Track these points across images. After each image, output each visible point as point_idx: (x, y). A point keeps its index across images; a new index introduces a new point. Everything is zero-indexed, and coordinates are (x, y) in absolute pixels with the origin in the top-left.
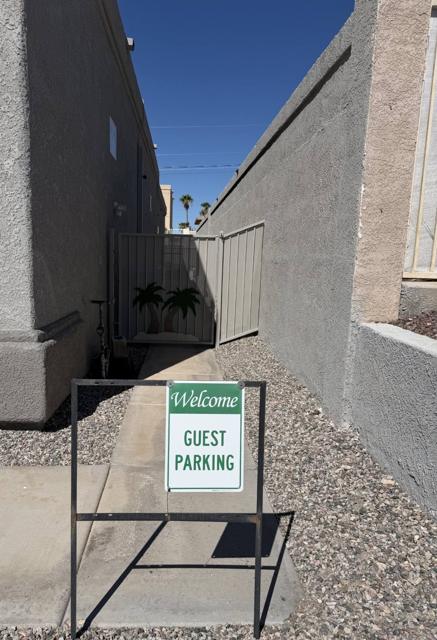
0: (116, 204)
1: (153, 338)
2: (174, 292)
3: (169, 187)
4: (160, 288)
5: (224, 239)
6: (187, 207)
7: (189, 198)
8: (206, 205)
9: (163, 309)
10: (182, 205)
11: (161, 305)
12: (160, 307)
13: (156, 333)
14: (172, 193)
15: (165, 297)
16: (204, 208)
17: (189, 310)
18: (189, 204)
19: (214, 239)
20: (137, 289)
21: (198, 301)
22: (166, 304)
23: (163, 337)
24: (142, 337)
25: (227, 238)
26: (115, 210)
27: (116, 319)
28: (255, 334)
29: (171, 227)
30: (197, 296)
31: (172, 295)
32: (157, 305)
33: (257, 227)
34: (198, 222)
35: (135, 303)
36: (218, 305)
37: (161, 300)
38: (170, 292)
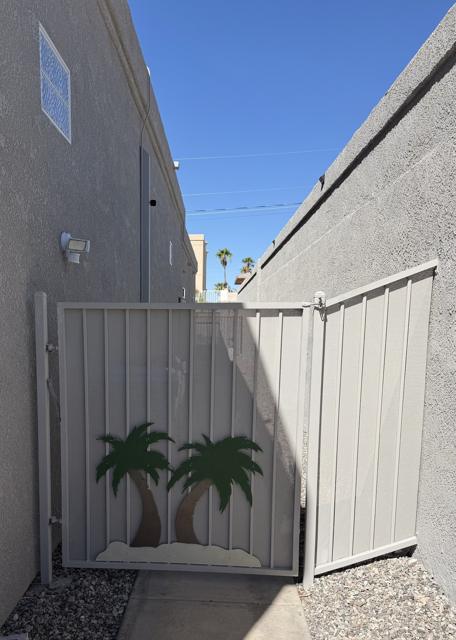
0: (66, 237)
1: (146, 556)
2: (196, 446)
3: (201, 237)
4: (164, 436)
5: (325, 311)
6: (224, 263)
7: (227, 253)
8: (249, 261)
9: (169, 486)
10: (219, 261)
11: (165, 476)
12: (162, 482)
13: (155, 544)
14: (205, 244)
15: (174, 457)
16: (246, 265)
17: (235, 488)
18: (228, 259)
19: (299, 312)
20: (106, 439)
21: (257, 469)
22: (177, 475)
23: (171, 553)
24: (120, 554)
25: (336, 308)
26: (64, 253)
27: (57, 510)
28: (408, 552)
29: (204, 288)
30: (255, 456)
31: (191, 452)
32: (155, 478)
33: (416, 278)
34: (239, 281)
35: (100, 471)
36: (308, 479)
37: (164, 464)
38: (187, 446)
